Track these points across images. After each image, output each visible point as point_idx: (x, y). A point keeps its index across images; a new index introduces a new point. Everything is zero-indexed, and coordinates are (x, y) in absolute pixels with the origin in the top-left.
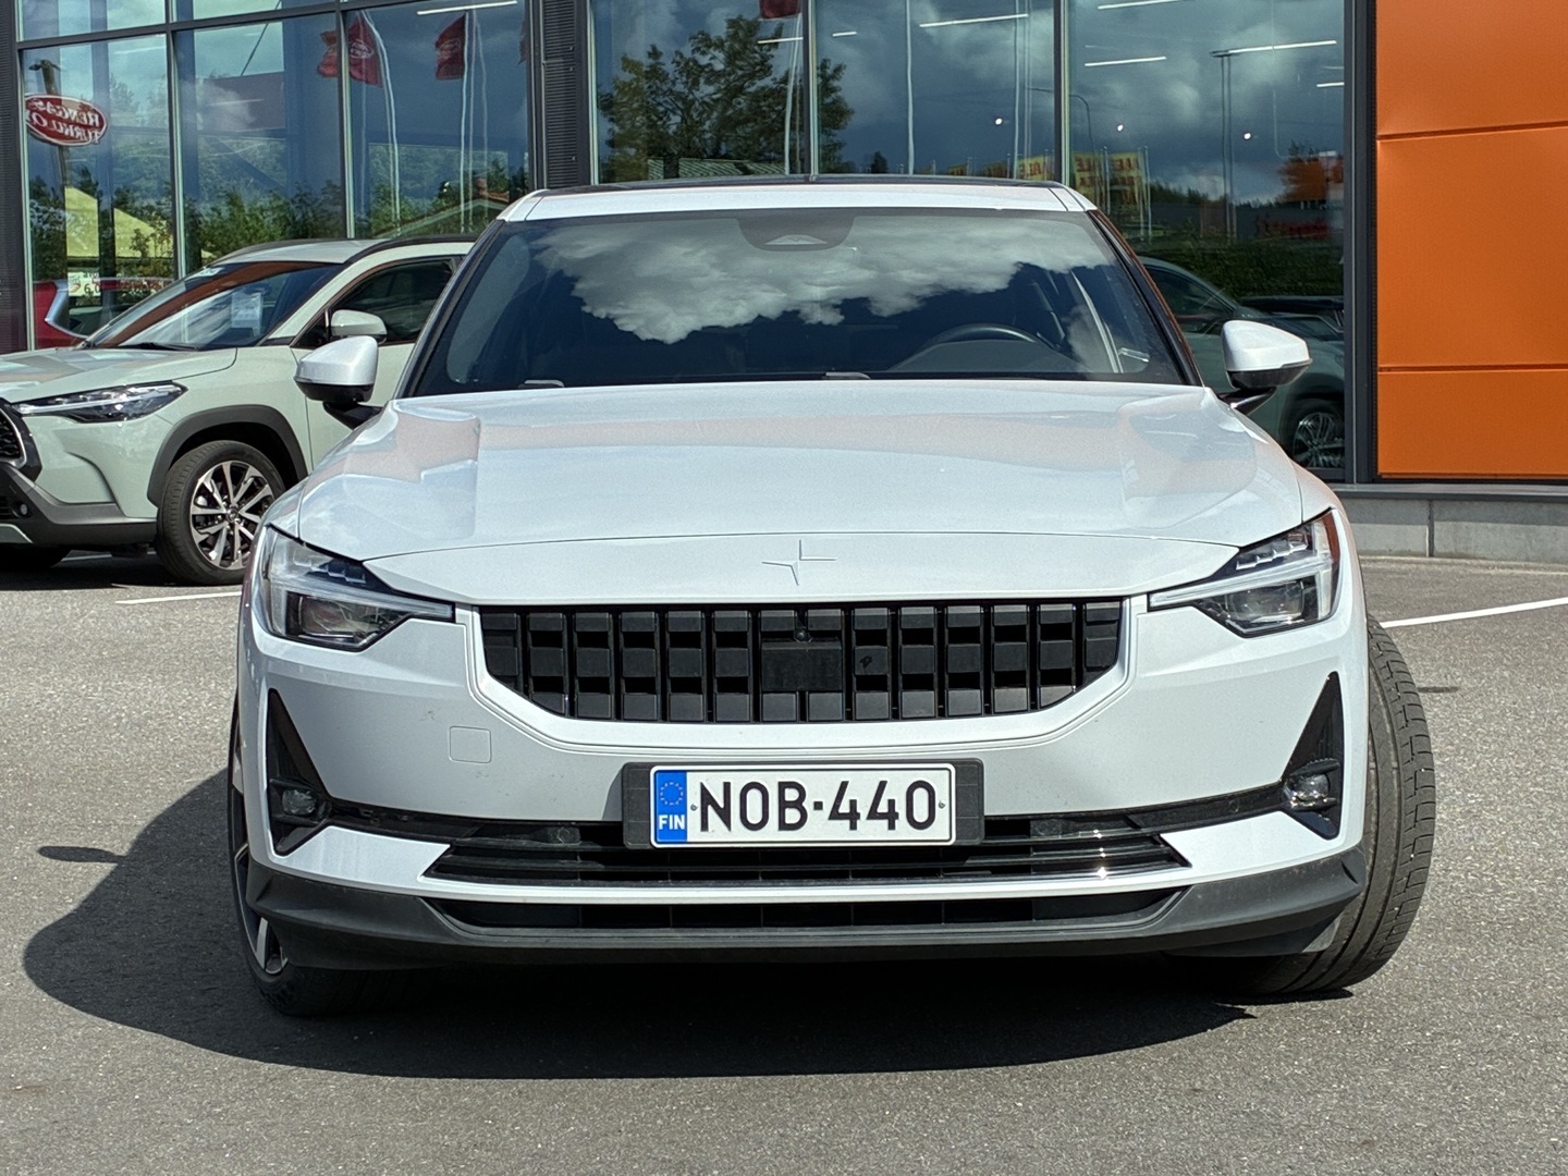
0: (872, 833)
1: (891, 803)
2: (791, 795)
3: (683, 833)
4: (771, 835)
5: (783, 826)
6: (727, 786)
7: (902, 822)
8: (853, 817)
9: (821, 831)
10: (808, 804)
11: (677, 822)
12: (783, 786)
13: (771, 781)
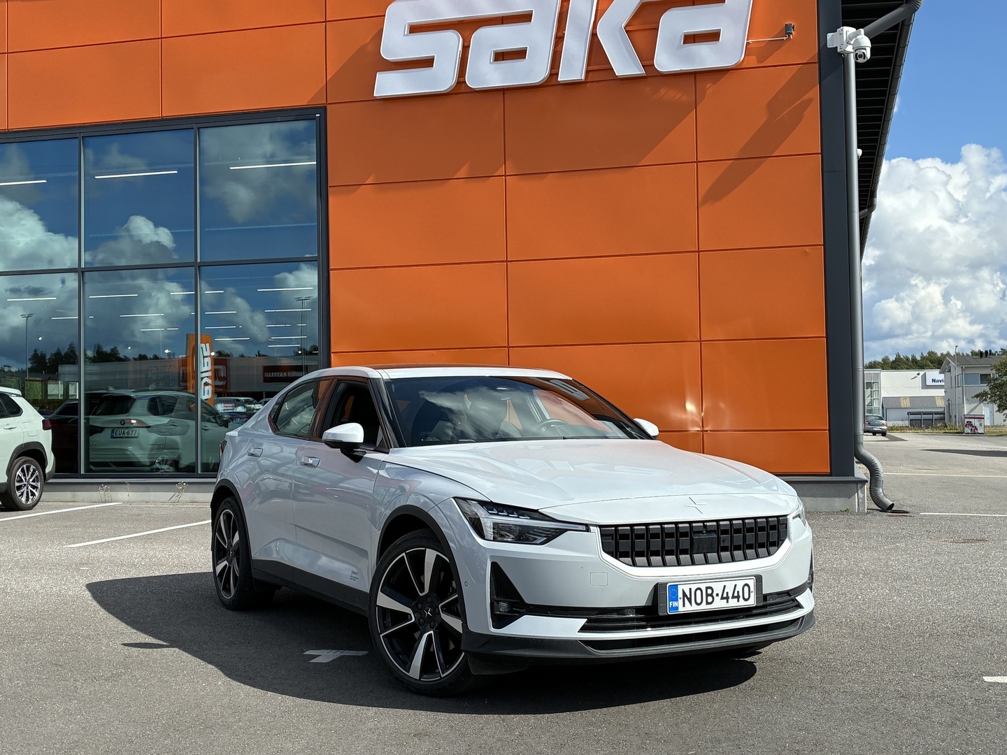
0: (733, 604)
1: (738, 592)
2: (709, 591)
3: (677, 608)
4: (704, 607)
5: (708, 603)
6: (690, 589)
7: (741, 599)
8: (727, 598)
9: (719, 604)
10: (714, 595)
11: (675, 604)
12: (707, 588)
13: (703, 587)
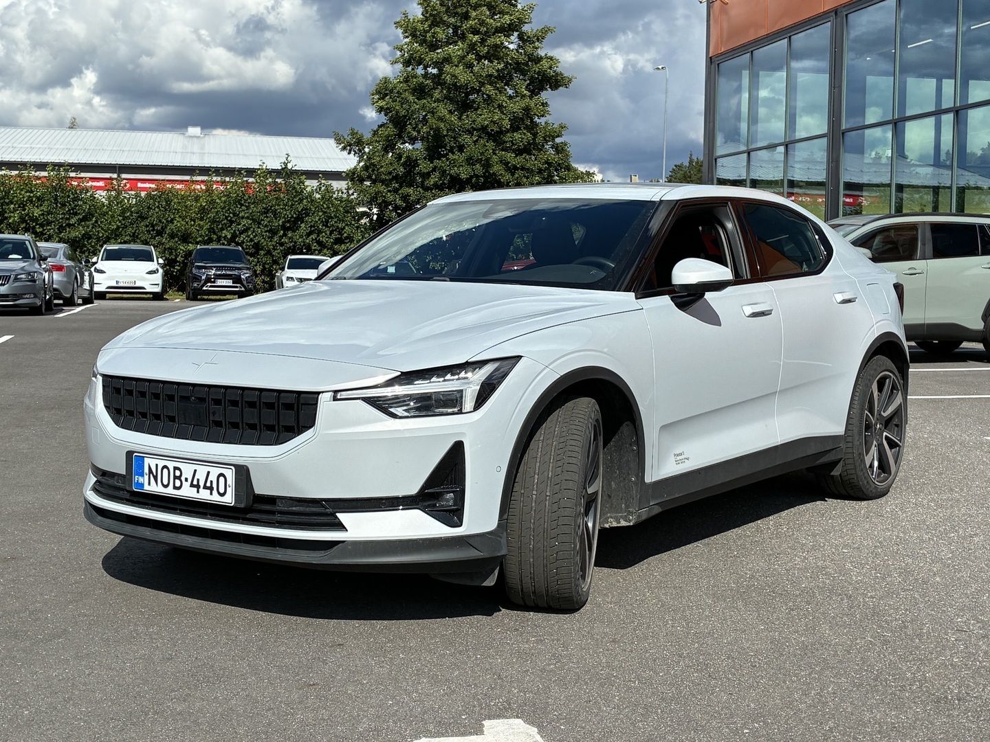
0: (204, 495)
1: (211, 482)
2: (178, 473)
3: (142, 485)
4: (170, 491)
5: (175, 488)
6: (157, 465)
7: (215, 492)
8: (198, 486)
9: (187, 492)
10: (183, 479)
11: (141, 480)
12: (175, 468)
13: (171, 465)
